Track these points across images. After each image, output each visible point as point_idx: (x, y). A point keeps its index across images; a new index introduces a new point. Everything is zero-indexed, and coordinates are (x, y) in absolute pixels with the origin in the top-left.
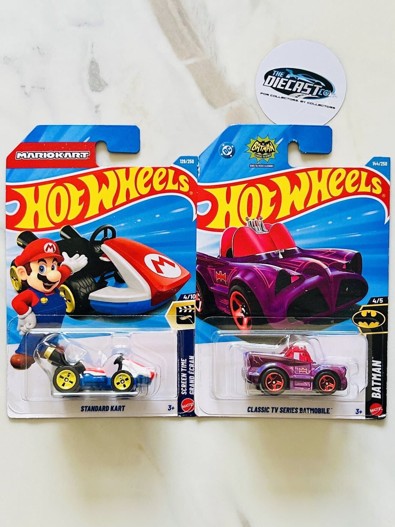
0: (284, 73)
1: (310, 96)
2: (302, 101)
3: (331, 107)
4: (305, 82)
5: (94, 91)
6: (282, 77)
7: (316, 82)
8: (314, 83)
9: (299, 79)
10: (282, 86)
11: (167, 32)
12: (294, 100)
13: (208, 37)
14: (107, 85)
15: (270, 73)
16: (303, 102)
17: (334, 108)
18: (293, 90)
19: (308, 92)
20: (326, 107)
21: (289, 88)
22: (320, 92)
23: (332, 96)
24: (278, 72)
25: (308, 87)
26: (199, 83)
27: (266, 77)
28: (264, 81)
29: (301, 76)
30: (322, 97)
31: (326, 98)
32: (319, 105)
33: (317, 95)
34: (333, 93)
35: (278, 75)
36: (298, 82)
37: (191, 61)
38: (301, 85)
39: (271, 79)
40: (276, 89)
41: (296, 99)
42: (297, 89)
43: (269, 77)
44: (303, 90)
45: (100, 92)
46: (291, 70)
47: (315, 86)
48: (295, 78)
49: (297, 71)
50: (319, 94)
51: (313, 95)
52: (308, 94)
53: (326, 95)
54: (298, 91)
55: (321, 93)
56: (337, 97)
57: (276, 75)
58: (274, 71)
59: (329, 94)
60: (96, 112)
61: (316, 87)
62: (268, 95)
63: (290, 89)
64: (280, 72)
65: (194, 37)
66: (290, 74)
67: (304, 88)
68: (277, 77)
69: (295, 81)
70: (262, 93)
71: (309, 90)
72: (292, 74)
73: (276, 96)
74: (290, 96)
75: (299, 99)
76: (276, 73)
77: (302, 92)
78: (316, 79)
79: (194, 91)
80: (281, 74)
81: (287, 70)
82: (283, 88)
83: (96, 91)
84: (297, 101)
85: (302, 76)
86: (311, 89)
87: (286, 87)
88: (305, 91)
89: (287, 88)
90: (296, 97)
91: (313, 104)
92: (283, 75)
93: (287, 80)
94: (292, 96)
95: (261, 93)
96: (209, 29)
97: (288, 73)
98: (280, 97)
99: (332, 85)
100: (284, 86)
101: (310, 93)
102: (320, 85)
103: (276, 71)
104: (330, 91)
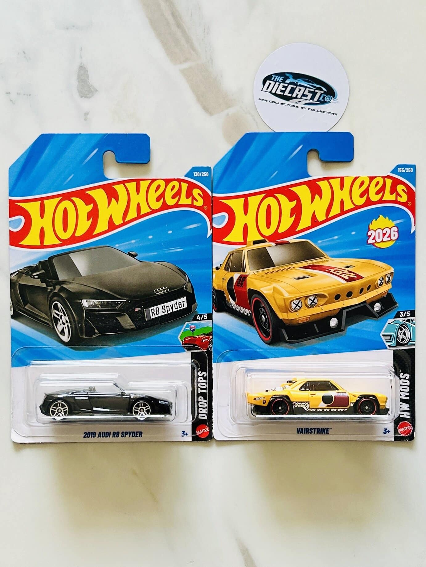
0: (283, 78)
1: (311, 101)
2: (302, 108)
3: (333, 114)
4: (306, 87)
5: (84, 97)
6: (281, 82)
7: (317, 87)
8: (315, 89)
9: (299, 85)
10: (281, 91)
11: (159, 35)
12: (294, 106)
13: (203, 40)
14: (97, 91)
15: (269, 78)
16: (304, 108)
17: (336, 114)
18: (293, 96)
19: (309, 97)
20: (328, 113)
21: (289, 93)
22: (322, 97)
23: (334, 102)
24: (277, 77)
25: (309, 92)
26: (195, 89)
27: (264, 83)
28: (263, 87)
29: (301, 80)
30: (324, 102)
31: (328, 104)
32: (321, 111)
33: (318, 100)
34: (335, 99)
35: (277, 80)
36: (298, 88)
37: (186, 65)
38: (301, 91)
39: (270, 84)
40: (275, 94)
41: (296, 105)
42: (297, 95)
43: (268, 82)
44: (303, 95)
45: (89, 98)
46: (291, 75)
47: (316, 91)
48: (295, 83)
49: (297, 76)
50: (321, 99)
51: (314, 100)
52: (309, 99)
53: (328, 101)
54: (298, 97)
55: (322, 99)
56: (339, 103)
57: (275, 80)
58: (273, 76)
59: (331, 100)
60: (85, 120)
61: (317, 93)
62: (266, 101)
63: (290, 95)
64: (279, 77)
65: (188, 40)
66: (289, 78)
67: (304, 94)
68: (276, 82)
69: (295, 87)
70: (261, 99)
71: (310, 95)
72: (292, 79)
73: (275, 102)
74: (290, 102)
75: (300, 105)
76: (275, 77)
77: (303, 97)
78: (317, 84)
79: (189, 96)
80: (280, 79)
81: (287, 75)
82: (282, 93)
83: (85, 97)
84: (297, 107)
85: (303, 81)
86: (311, 94)
87: (285, 92)
88: (305, 97)
89: (286, 94)
90: (296, 103)
91: (314, 110)
92: (282, 80)
93: (286, 85)
94: (292, 102)
95: (259, 99)
96: (204, 31)
97: (288, 78)
98: (280, 103)
99: (335, 91)
100: (284, 91)
101: (311, 99)
102: (322, 90)
103: (275, 76)
104: (332, 97)
